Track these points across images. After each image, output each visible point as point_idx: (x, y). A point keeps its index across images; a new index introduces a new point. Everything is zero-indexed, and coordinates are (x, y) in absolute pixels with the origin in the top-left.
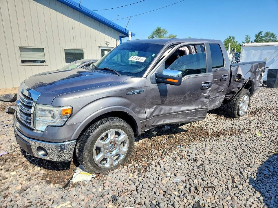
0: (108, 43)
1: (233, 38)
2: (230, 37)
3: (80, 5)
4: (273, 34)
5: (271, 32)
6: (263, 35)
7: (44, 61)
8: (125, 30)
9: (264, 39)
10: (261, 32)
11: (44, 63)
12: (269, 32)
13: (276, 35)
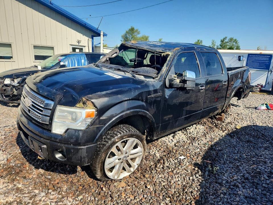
0: (80, 42)
1: (201, 41)
2: (198, 41)
3: (51, 2)
4: (236, 40)
5: (234, 38)
6: (227, 40)
7: (12, 57)
8: (97, 29)
9: (228, 44)
10: (226, 38)
11: (12, 59)
12: (233, 38)
13: (238, 41)
